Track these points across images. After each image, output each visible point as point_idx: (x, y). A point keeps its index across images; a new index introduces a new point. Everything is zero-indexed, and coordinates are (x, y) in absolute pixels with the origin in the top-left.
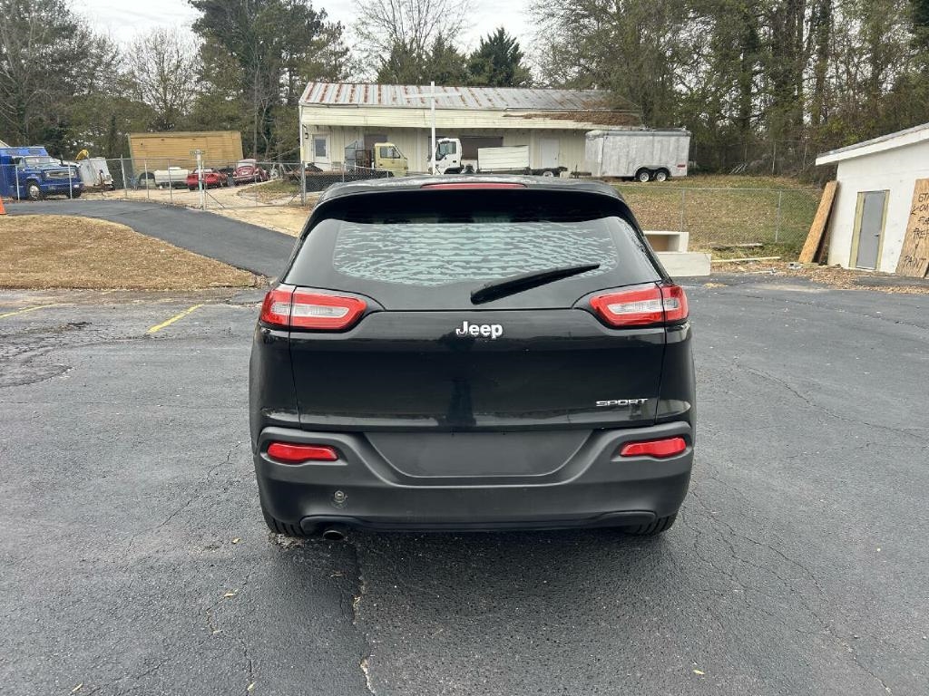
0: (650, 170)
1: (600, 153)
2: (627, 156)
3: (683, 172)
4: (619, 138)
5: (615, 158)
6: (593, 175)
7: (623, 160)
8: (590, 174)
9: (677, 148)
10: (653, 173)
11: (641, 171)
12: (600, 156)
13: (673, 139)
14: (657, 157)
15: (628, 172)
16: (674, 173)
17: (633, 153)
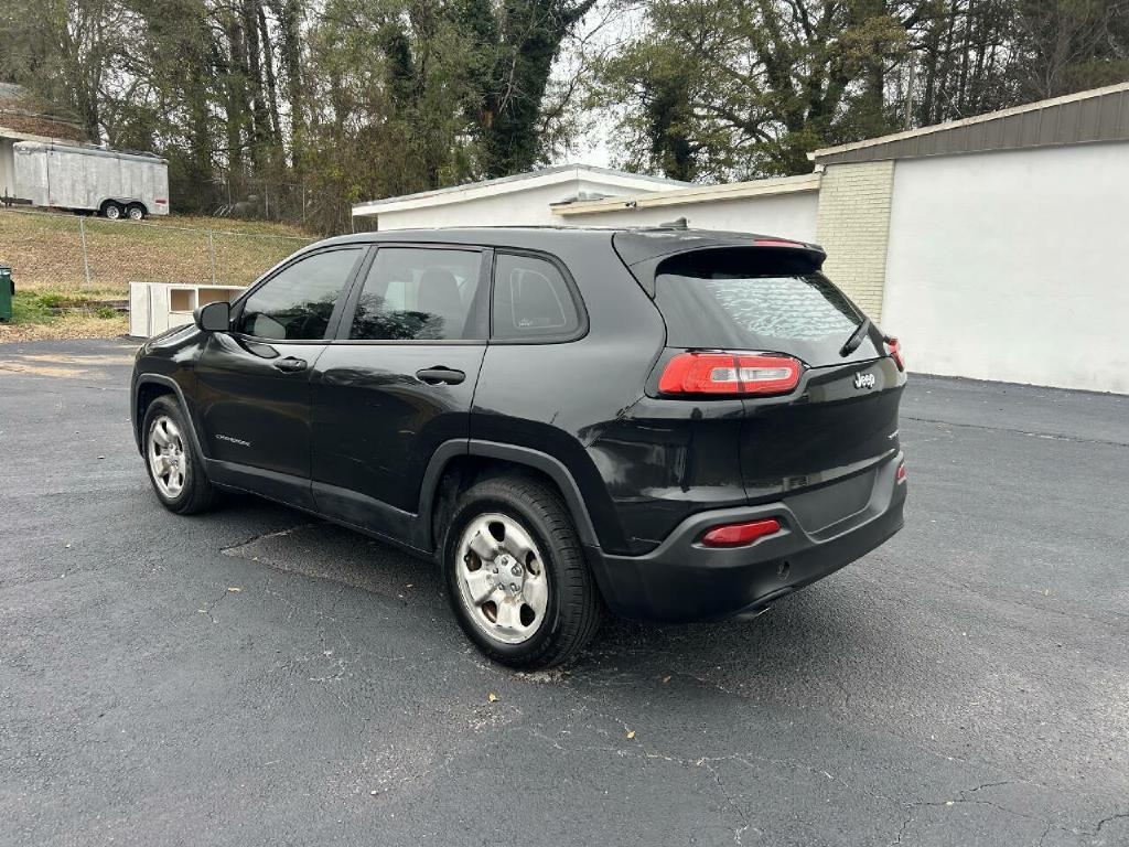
0: (121, 204)
1: (44, 173)
2: (85, 181)
3: (164, 209)
4: (69, 156)
5: (67, 183)
6: (36, 203)
7: (80, 187)
8: (30, 202)
9: (153, 179)
10: (126, 208)
11: (108, 203)
12: (44, 178)
13: (146, 165)
14: (127, 187)
15: (89, 203)
16: (152, 210)
17: (93, 179)
